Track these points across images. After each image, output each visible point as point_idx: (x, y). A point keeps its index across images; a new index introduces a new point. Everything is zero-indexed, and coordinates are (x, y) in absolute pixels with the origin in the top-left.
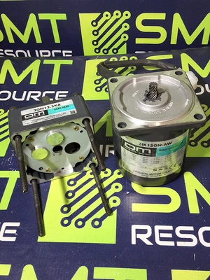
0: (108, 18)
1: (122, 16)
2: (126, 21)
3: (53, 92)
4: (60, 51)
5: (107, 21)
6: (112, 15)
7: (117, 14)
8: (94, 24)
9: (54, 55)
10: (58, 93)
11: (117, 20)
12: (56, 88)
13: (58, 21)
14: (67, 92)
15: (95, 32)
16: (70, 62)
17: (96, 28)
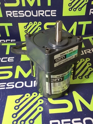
0: (31, 25)
1: (38, 24)
2: (40, 26)
3: (7, 58)
4: (9, 40)
5: (31, 26)
6: (33, 24)
7: (36, 23)
8: (25, 27)
9: (6, 42)
10: (9, 58)
11: (36, 26)
12: (8, 56)
13: (8, 27)
14: (14, 58)
15: (26, 31)
16: (15, 44)
17: (26, 29)
